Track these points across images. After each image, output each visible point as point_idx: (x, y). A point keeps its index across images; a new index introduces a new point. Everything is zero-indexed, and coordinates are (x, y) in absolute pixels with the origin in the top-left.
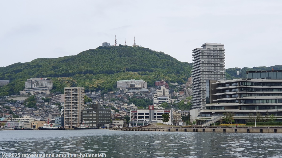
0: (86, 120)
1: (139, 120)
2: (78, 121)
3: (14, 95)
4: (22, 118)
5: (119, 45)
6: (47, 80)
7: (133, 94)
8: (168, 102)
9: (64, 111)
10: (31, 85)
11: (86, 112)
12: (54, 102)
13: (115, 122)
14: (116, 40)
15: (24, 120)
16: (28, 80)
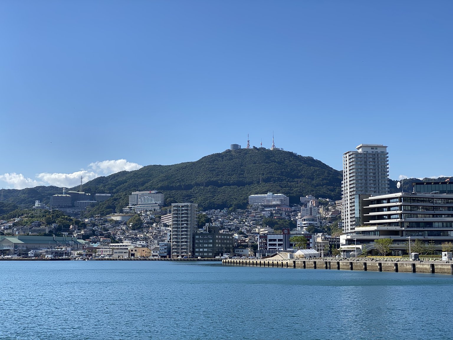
0: (199, 248)
1: (269, 249)
2: (189, 249)
3: (115, 214)
4: (121, 244)
5: (252, 148)
6: (158, 194)
7: (270, 213)
8: (316, 224)
9: (172, 235)
10: (137, 200)
11: (199, 237)
12: (165, 222)
13: (239, 251)
14: (248, 141)
15: (124, 246)
16: (133, 193)
